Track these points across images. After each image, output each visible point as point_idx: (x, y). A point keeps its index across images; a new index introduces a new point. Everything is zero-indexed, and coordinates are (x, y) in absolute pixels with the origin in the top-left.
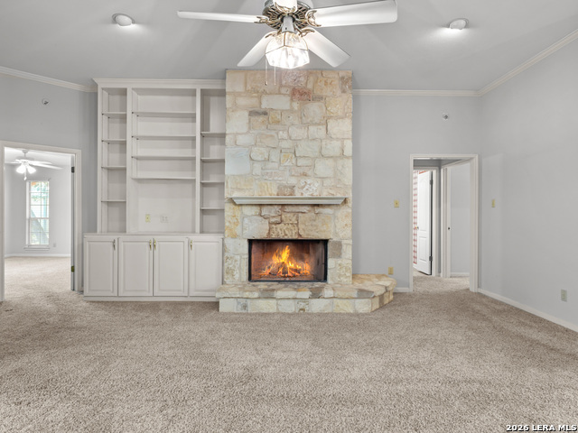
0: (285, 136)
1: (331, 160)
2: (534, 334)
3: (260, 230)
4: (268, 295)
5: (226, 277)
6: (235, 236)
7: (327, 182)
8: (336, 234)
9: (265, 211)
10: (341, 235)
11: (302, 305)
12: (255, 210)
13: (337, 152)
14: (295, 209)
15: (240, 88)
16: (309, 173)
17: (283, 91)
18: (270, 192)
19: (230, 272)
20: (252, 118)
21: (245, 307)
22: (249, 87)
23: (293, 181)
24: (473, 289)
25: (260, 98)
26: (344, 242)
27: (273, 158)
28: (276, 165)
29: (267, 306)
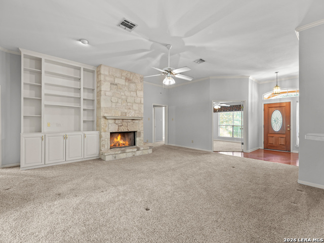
0: (123, 94)
1: (137, 104)
2: (189, 151)
3: (115, 129)
4: (124, 152)
5: (102, 147)
6: (105, 131)
7: (136, 112)
8: (139, 129)
9: (117, 121)
10: (141, 129)
11: (134, 154)
12: (113, 121)
13: (139, 102)
14: (127, 121)
15: (107, 73)
16: (131, 108)
17: (123, 77)
18: (118, 115)
19: (104, 146)
20: (112, 86)
21: (115, 157)
22: (110, 74)
23: (126, 111)
24: (167, 144)
25: (114, 78)
26: (141, 132)
27: (119, 102)
28: (120, 104)
29: (123, 156)
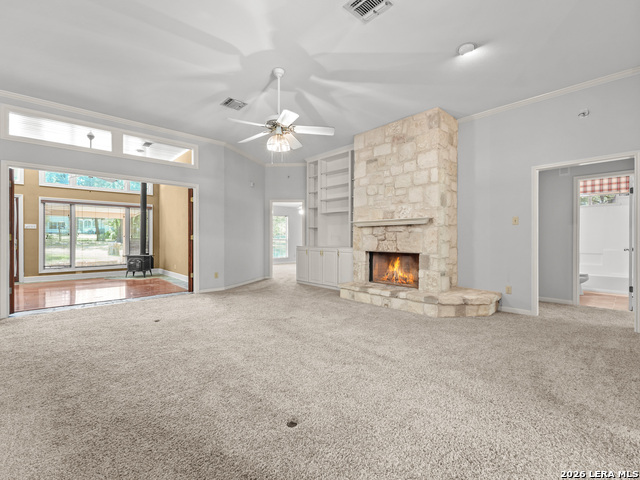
0: (388, 174)
1: (420, 188)
3: (371, 245)
5: (354, 277)
6: (358, 250)
7: (418, 206)
8: (424, 249)
9: (376, 231)
10: (428, 250)
11: (386, 301)
12: (369, 230)
13: (425, 180)
14: (394, 229)
15: (362, 146)
16: (404, 200)
17: (387, 140)
18: (379, 216)
19: (356, 273)
22: (366, 144)
23: (393, 208)
25: (373, 150)
26: (431, 256)
27: (380, 192)
28: (382, 197)
